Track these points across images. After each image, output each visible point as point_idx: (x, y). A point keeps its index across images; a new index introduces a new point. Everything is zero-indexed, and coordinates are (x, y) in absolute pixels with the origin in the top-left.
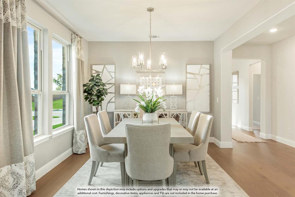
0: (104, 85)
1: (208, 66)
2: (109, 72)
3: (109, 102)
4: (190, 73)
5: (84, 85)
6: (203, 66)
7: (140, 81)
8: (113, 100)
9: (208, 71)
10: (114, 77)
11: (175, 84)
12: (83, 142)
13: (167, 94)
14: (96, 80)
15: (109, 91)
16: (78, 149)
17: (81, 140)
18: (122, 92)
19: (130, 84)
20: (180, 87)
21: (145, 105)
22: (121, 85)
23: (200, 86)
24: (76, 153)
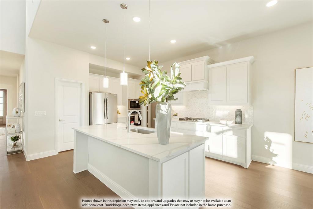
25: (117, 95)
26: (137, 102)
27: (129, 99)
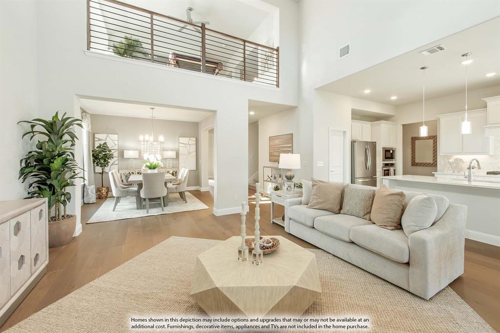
0: (110, 151)
1: (194, 139)
2: (112, 140)
3: (112, 164)
4: (181, 143)
5: (93, 151)
6: (191, 139)
7: (142, 148)
8: (117, 162)
9: (195, 143)
10: (117, 144)
11: (171, 150)
12: (94, 194)
13: (164, 157)
14: (104, 148)
15: (114, 156)
16: (89, 200)
17: (92, 193)
18: (125, 156)
19: (133, 150)
20: (174, 153)
21: (149, 165)
22: (125, 151)
23: (189, 152)
24: (88, 202)
25: (375, 142)
26: (391, 152)
27: (383, 148)
